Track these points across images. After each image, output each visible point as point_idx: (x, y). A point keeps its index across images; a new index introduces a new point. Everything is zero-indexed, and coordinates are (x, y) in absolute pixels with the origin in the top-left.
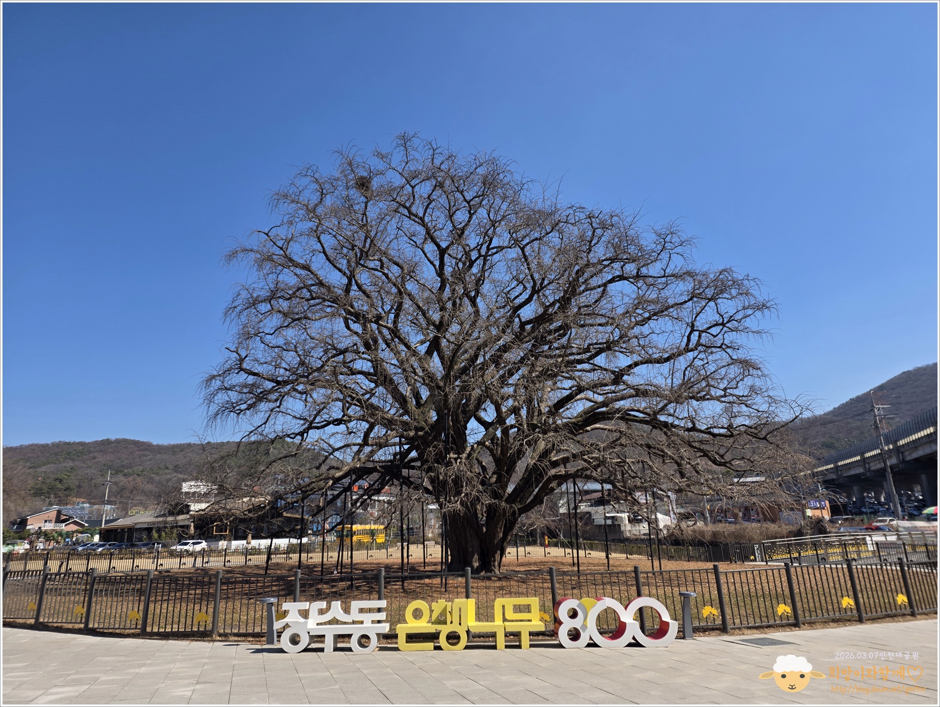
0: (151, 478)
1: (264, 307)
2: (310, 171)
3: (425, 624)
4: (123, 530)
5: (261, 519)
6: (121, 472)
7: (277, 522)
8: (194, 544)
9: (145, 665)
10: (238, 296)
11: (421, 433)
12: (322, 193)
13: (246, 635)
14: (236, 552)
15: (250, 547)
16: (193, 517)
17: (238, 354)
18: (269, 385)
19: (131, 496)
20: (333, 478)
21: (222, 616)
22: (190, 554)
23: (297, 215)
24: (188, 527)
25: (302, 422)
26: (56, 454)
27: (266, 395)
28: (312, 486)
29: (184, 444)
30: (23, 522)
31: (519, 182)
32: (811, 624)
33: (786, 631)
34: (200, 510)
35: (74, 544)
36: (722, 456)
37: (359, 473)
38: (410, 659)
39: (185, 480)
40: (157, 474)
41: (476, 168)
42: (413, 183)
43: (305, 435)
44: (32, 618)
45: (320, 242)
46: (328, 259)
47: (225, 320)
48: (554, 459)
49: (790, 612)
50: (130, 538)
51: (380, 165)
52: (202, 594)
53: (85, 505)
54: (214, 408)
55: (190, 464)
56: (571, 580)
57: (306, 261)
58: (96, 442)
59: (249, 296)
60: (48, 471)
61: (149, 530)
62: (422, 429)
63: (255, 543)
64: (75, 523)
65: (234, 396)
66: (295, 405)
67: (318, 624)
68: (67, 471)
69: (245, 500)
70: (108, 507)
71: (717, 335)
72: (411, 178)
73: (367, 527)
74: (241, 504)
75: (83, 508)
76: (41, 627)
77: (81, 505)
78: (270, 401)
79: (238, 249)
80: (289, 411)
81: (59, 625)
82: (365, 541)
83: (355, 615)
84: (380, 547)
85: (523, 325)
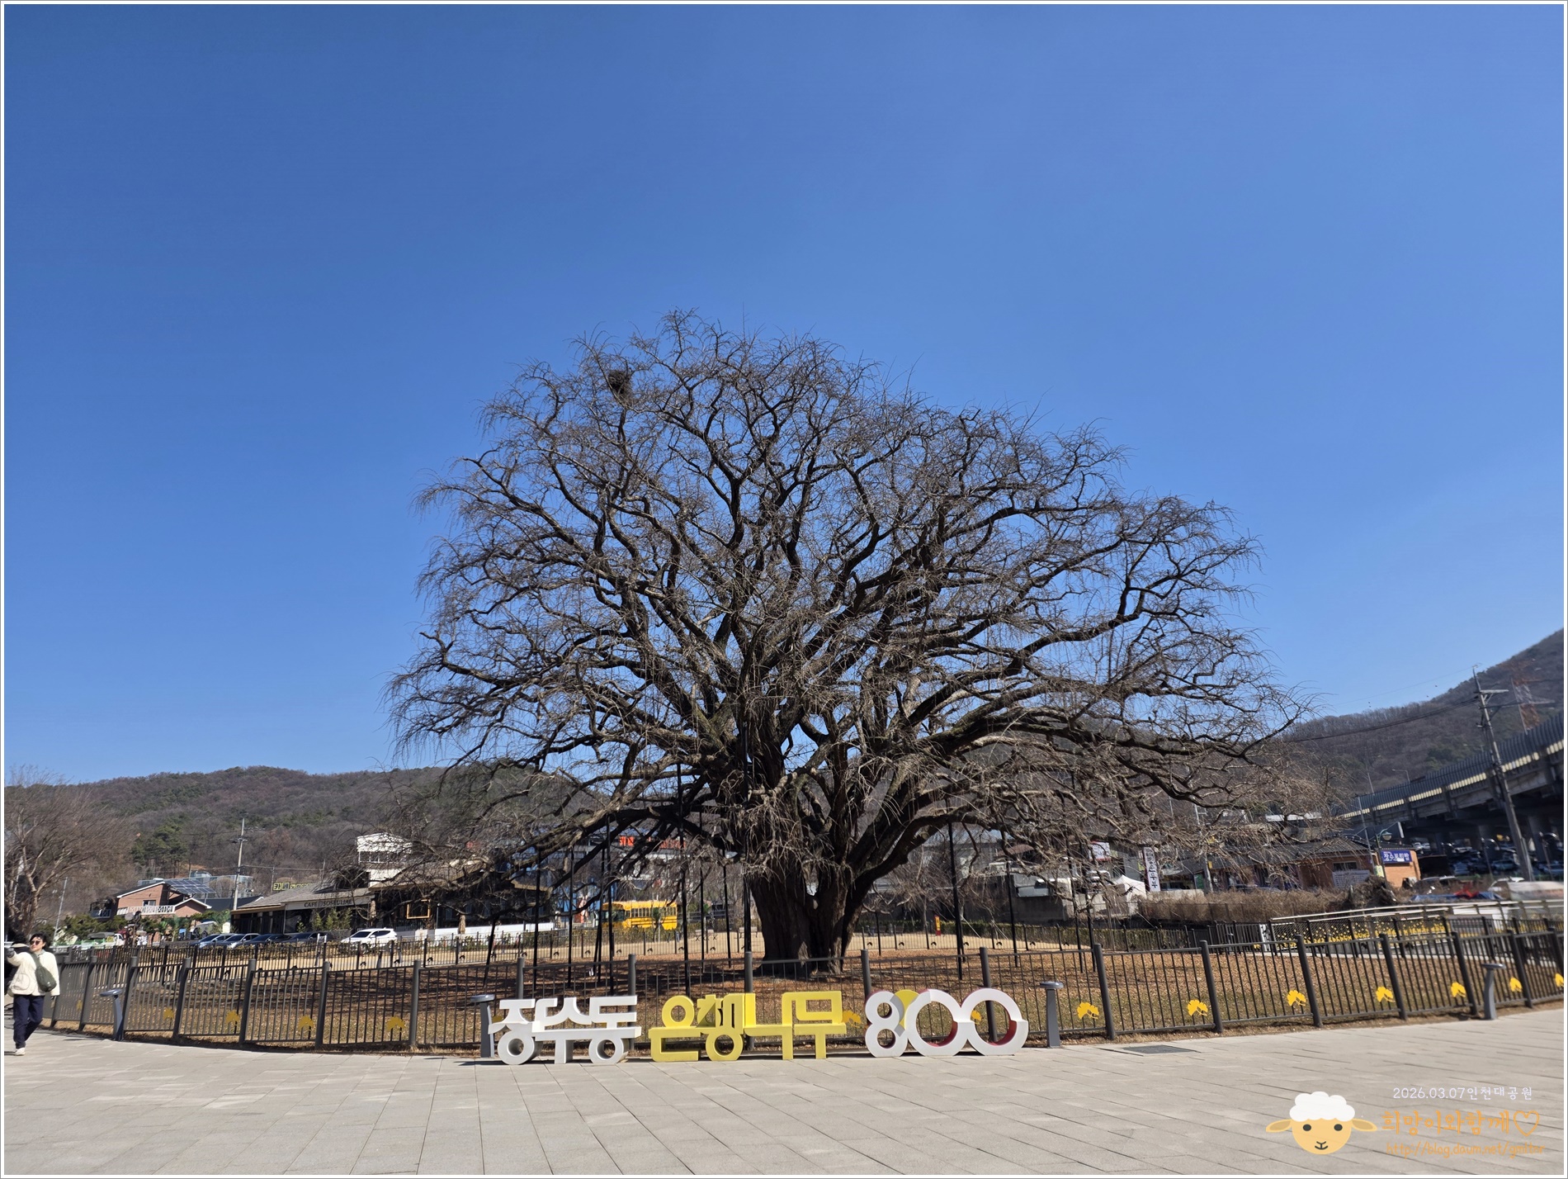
0: (306, 830)
1: (475, 573)
2: (538, 370)
3: (689, 1027)
4: (266, 913)
5: (477, 891)
6: (259, 820)
7: (502, 895)
8: (376, 934)
9: (327, 1077)
10: (437, 555)
11: (711, 757)
12: (558, 401)
13: (454, 1046)
14: (441, 947)
15: (463, 937)
16: (376, 892)
17: (438, 641)
18: (486, 688)
19: (276, 860)
20: (581, 827)
21: (421, 1028)
22: (372, 951)
23: (520, 443)
24: (368, 906)
25: (536, 741)
26: (157, 794)
27: (481, 703)
28: (551, 840)
29: (357, 774)
30: (112, 906)
31: (855, 367)
32: (1239, 1028)
33: (1199, 1038)
34: (387, 880)
35: (193, 937)
36: (1185, 784)
37: (625, 818)
38: (663, 1069)
39: (363, 834)
40: (316, 823)
41: (783, 359)
42: (690, 384)
43: (541, 761)
44: (169, 1030)
45: (555, 472)
46: (568, 497)
47: (419, 594)
48: (925, 791)
49: (1206, 1010)
50: (278, 927)
51: (643, 358)
52: (394, 1005)
53: (204, 876)
54: (405, 726)
55: (366, 803)
56: (948, 981)
57: (536, 502)
58: (219, 773)
59: (454, 554)
60: (145, 821)
61: (305, 914)
62: (713, 750)
63: (470, 932)
64: (192, 904)
65: (434, 708)
66: (523, 717)
67: (546, 1028)
68: (175, 821)
69: (453, 863)
70: (241, 878)
71: (1166, 595)
72: (685, 377)
73: (647, 904)
74: (447, 871)
75: (201, 880)
76: (182, 1041)
77: (197, 876)
78: (486, 714)
79: (437, 487)
80: (517, 725)
81: (206, 1038)
82: (645, 926)
83: (595, 1015)
84: (669, 936)
85: (861, 588)
